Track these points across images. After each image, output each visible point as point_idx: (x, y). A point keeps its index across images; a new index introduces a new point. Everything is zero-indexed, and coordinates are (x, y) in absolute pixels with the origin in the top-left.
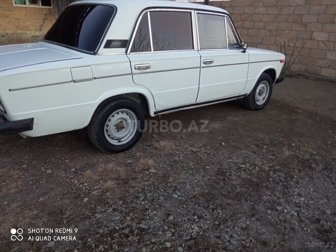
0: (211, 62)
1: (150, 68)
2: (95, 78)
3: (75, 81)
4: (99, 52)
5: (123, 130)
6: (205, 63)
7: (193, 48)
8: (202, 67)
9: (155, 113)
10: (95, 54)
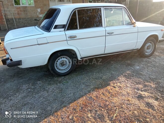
0: (112, 33)
1: (76, 37)
2: (48, 43)
3: (39, 44)
4: (51, 31)
5: (65, 66)
6: (108, 33)
7: (102, 26)
8: (107, 36)
9: (81, 58)
10: (49, 32)
